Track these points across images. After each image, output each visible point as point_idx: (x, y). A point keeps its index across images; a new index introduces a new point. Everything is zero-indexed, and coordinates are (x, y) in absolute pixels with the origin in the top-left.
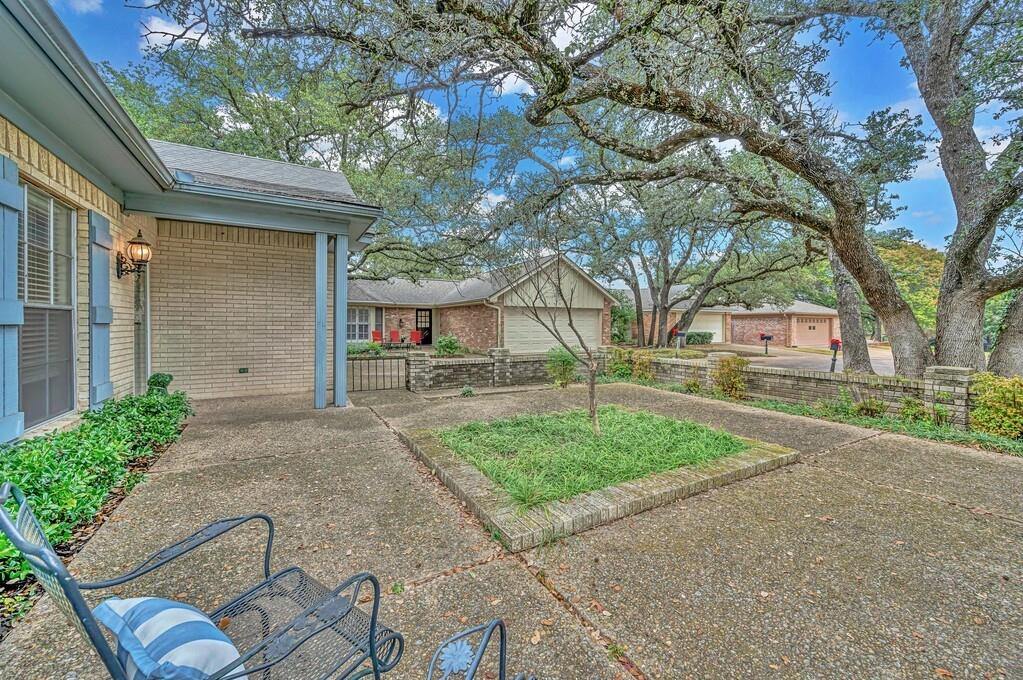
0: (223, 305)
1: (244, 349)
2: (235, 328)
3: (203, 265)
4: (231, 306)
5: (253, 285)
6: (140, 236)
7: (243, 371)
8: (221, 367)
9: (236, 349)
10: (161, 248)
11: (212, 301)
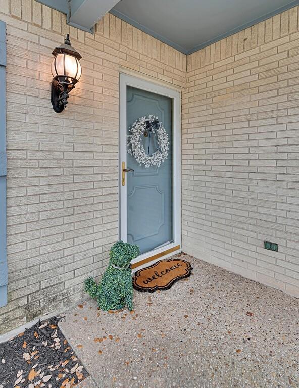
0: (245, 144)
1: (272, 212)
2: (261, 176)
3: (223, 92)
4: (255, 143)
5: (287, 104)
6: (68, 43)
7: (271, 246)
8: (242, 232)
9: (260, 210)
10: (189, 85)
11: (233, 138)
